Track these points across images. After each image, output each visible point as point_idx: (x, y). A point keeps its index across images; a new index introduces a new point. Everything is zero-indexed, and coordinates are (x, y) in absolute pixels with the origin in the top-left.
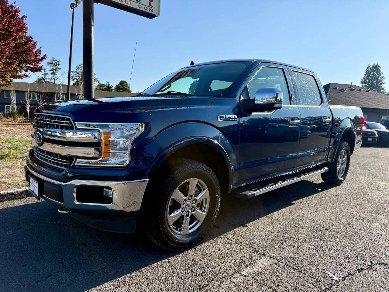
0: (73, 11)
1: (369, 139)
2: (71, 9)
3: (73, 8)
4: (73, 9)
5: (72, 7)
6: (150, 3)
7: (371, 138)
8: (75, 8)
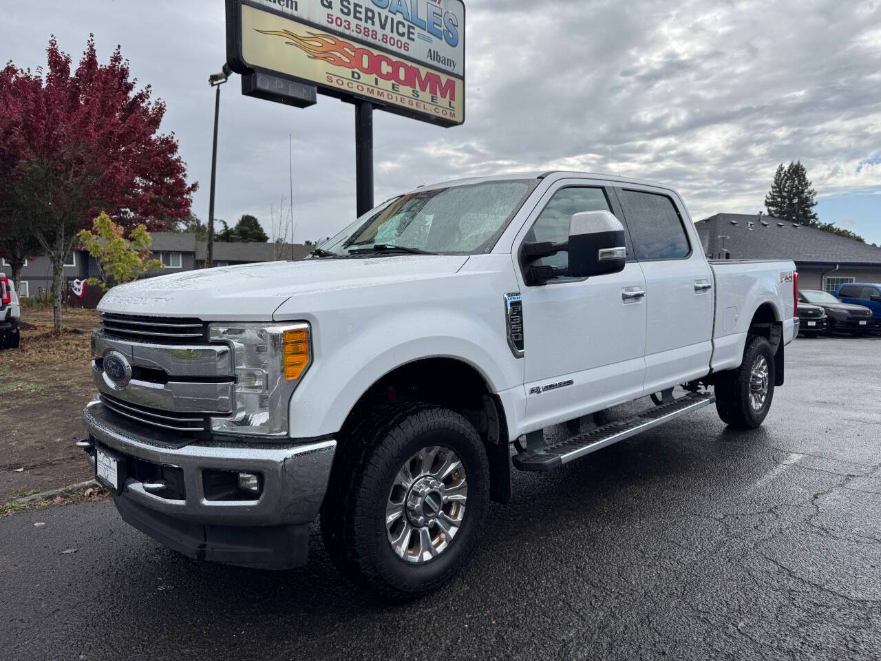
0: (218, 91)
1: (810, 324)
2: (213, 85)
3: (218, 84)
4: (216, 87)
5: (215, 83)
6: (450, 103)
7: (814, 320)
8: (221, 85)
